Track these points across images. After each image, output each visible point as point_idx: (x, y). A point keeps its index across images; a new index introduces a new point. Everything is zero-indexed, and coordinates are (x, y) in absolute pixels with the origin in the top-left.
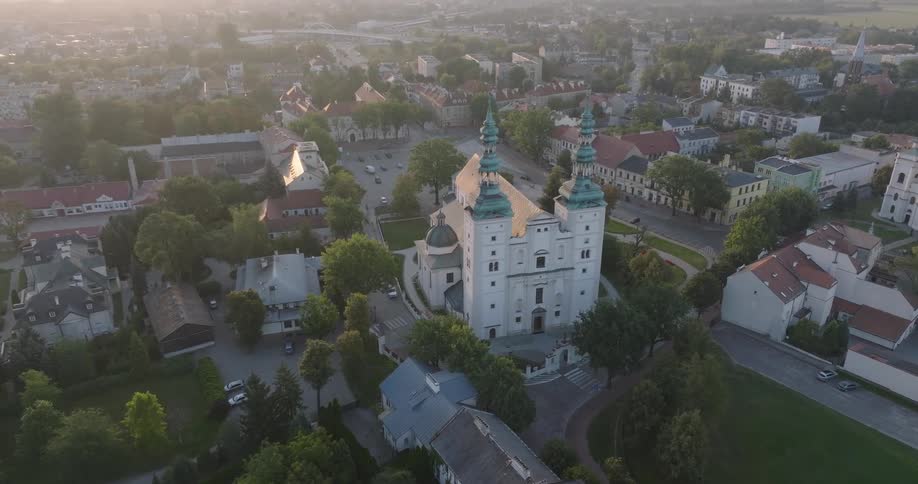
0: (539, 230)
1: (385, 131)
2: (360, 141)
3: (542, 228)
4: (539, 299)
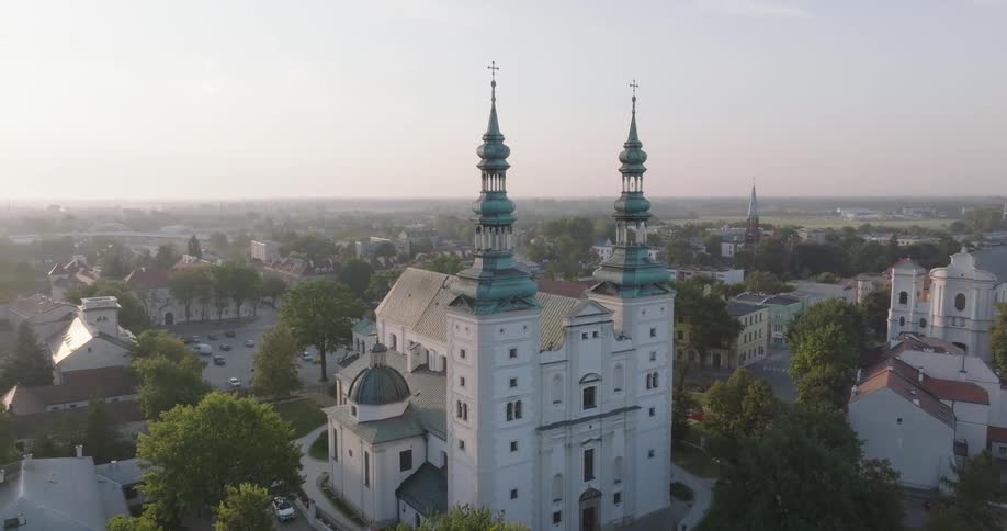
0: (585, 335)
1: (220, 307)
2: (181, 324)
3: (589, 331)
4: (589, 475)
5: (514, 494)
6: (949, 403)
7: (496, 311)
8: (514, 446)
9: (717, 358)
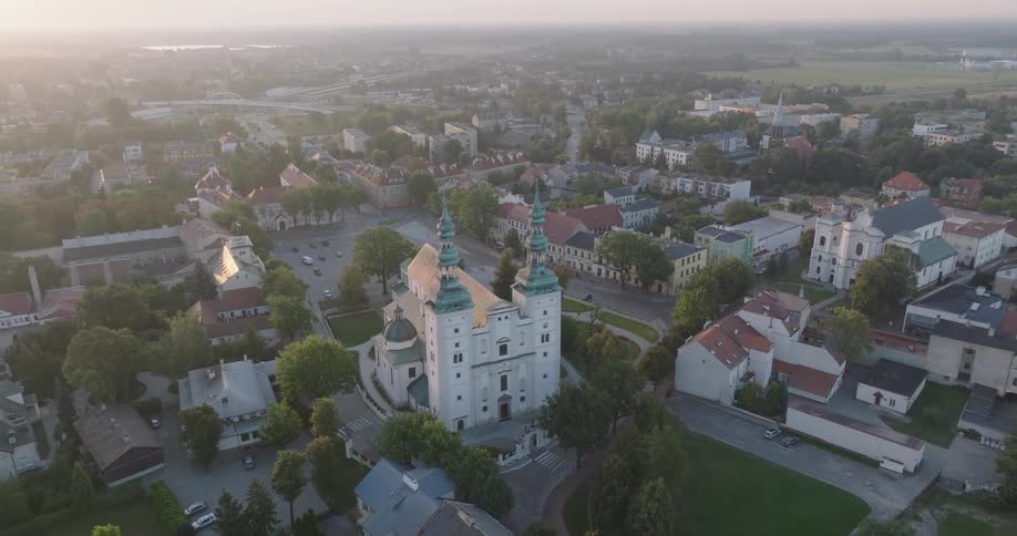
0: (500, 319)
1: (318, 216)
2: (290, 229)
3: (503, 317)
4: (504, 386)
5: (459, 398)
6: (747, 349)
7: (446, 312)
8: (458, 375)
9: (660, 287)
